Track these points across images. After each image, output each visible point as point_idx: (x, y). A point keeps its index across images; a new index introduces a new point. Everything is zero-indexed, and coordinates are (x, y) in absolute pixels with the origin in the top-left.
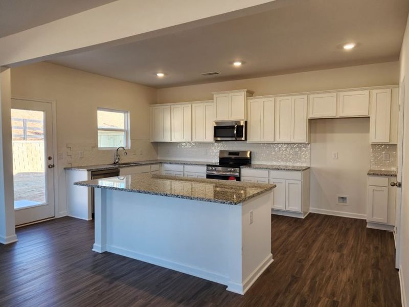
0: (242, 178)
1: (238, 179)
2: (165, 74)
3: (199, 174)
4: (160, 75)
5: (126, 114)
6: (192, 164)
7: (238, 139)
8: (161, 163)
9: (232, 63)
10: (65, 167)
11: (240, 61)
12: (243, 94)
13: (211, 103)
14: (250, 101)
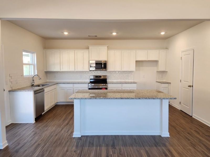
0: (109, 89)
1: (106, 89)
2: (69, 33)
3: (84, 88)
4: (66, 33)
5: (33, 54)
6: (79, 83)
7: (104, 69)
8: (57, 83)
9: (112, 33)
10: (9, 90)
11: (116, 32)
12: (106, 47)
13: (87, 51)
14: (109, 51)
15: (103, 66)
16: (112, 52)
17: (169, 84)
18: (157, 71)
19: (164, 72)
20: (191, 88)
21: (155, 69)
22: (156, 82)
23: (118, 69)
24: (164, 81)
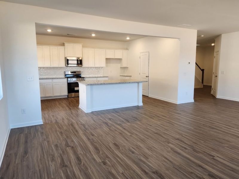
2: (52, 30)
4: (49, 31)
7: (80, 65)
9: (91, 34)
12: (81, 45)
13: (62, 47)
14: (83, 49)
15: (79, 62)
16: (86, 50)
17: (131, 77)
18: (121, 67)
19: (125, 68)
20: (148, 77)
21: (119, 66)
22: (120, 76)
23: (92, 65)
24: (126, 75)
